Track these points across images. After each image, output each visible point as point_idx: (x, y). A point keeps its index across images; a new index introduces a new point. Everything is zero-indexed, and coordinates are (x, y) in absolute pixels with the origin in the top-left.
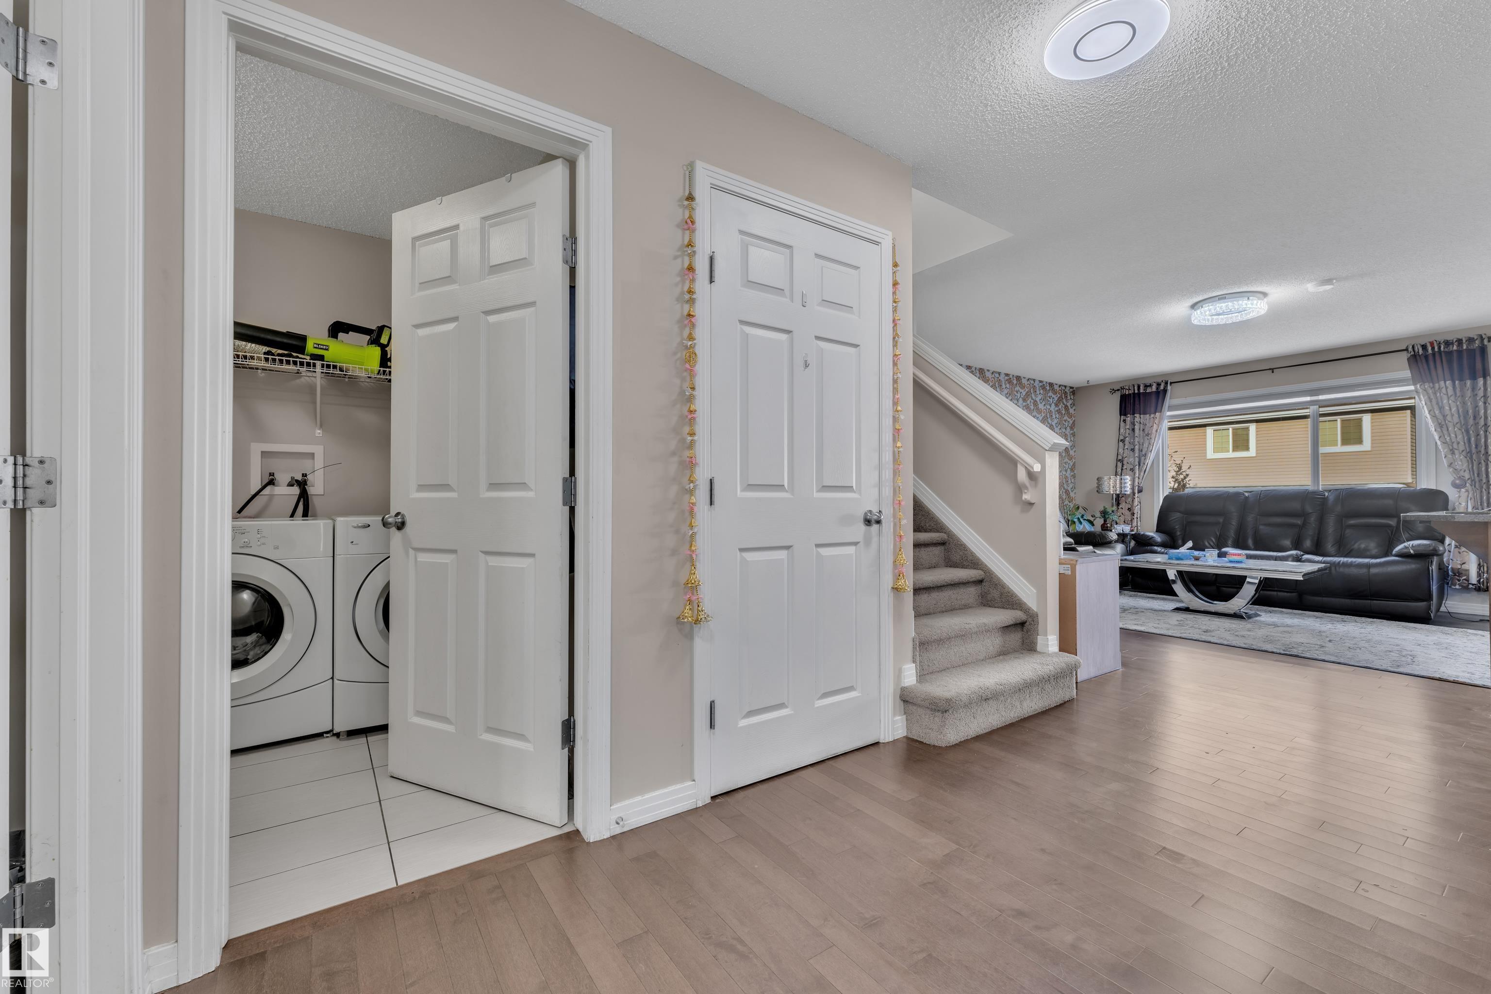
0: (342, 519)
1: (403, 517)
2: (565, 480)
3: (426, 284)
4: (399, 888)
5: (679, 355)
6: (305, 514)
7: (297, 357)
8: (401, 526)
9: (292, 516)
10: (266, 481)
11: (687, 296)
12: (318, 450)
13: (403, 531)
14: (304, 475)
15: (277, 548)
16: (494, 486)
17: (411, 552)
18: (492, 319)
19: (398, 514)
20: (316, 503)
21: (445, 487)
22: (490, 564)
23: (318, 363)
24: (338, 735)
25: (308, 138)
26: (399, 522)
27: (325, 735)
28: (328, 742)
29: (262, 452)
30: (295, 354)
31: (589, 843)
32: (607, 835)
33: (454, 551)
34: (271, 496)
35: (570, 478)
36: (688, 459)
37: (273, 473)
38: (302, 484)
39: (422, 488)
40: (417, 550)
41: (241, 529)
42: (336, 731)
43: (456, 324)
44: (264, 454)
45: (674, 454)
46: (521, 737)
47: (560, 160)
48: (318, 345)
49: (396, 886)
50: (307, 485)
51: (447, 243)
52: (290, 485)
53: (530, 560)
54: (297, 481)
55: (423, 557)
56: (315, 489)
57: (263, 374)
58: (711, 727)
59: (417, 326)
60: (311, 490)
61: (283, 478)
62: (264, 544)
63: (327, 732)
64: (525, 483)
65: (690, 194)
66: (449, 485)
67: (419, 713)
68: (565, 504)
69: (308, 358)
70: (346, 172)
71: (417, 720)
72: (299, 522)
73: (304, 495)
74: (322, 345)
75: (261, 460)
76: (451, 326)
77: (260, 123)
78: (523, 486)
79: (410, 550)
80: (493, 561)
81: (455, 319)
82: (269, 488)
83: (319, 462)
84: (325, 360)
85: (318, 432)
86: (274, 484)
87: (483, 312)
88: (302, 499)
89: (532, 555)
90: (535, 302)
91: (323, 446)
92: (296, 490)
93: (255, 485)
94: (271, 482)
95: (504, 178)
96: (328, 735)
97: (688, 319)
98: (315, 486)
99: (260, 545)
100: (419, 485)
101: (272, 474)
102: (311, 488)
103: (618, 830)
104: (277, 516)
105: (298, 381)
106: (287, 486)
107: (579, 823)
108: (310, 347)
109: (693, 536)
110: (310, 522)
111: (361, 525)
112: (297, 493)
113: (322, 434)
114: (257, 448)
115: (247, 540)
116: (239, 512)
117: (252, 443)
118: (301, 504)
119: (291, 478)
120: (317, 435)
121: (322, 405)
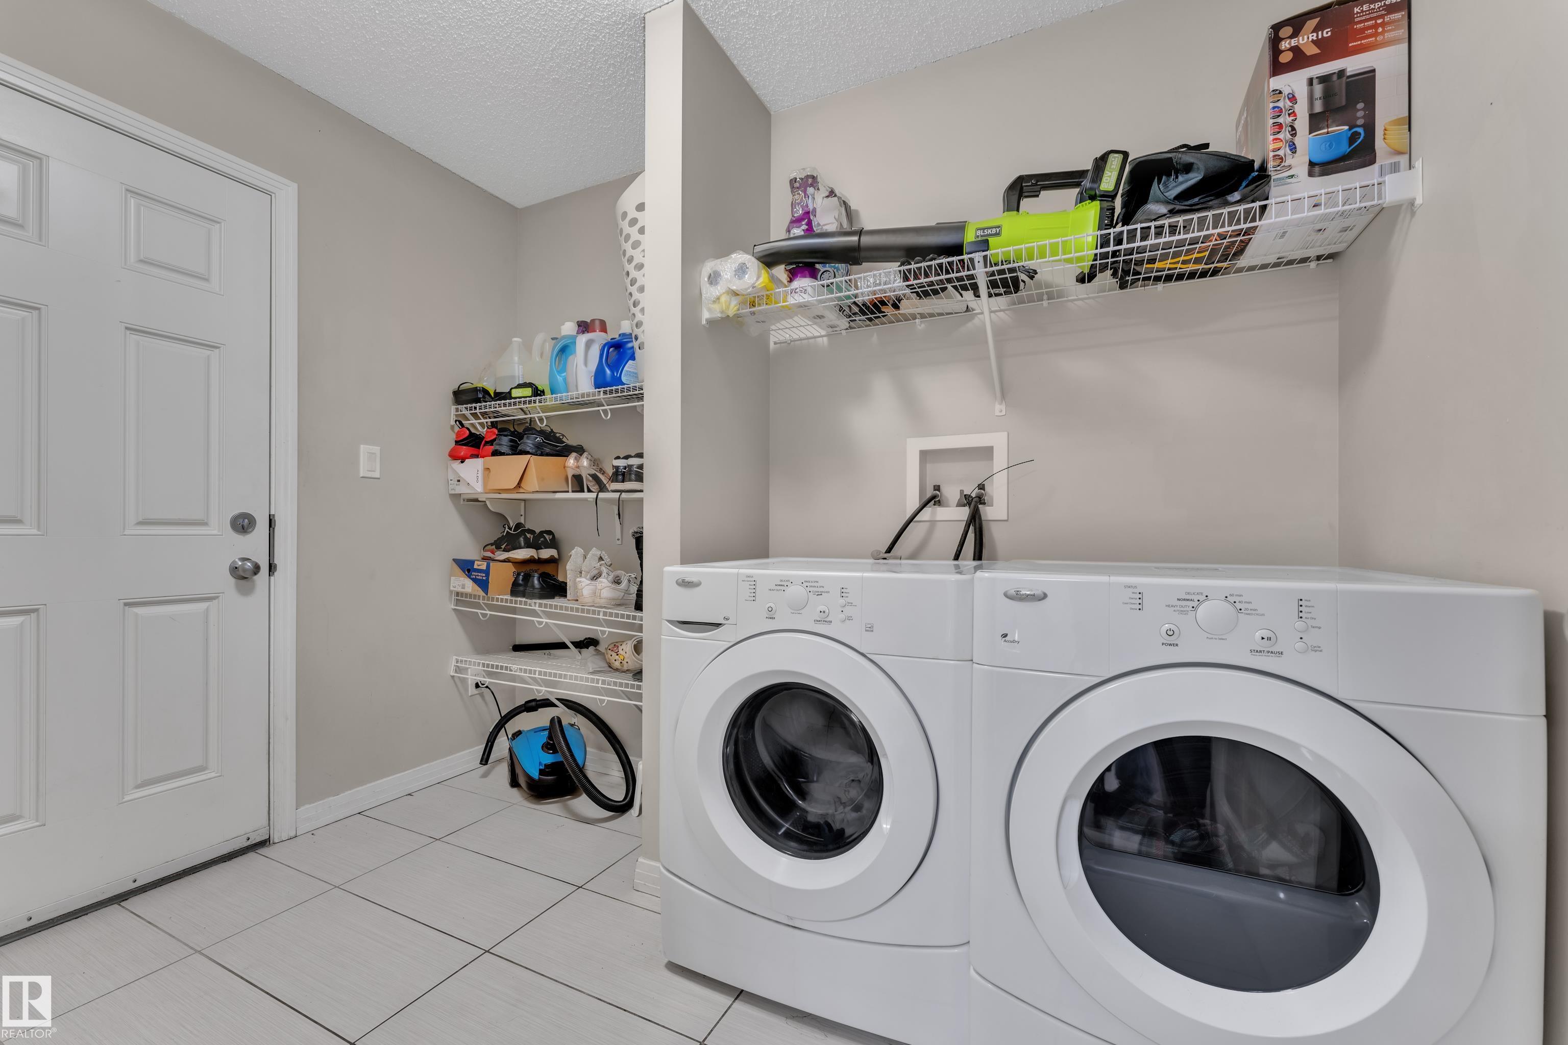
6: (977, 556)
9: (957, 557)
10: (930, 493)
12: (998, 441)
14: (980, 486)
15: (870, 629)
20: (996, 535)
29: (921, 451)
34: (933, 523)
37: (939, 486)
41: (816, 584)
44: (925, 456)
48: (984, 229)
50: (983, 502)
52: (960, 505)
54: (968, 495)
56: (994, 512)
57: (923, 325)
60: (989, 513)
61: (951, 493)
62: (850, 618)
72: (967, 568)
73: (975, 519)
74: (990, 228)
75: (921, 463)
82: (927, 511)
83: (1000, 460)
85: (999, 408)
86: (939, 503)
88: (973, 528)
91: (1006, 433)
92: (964, 513)
93: (912, 506)
94: (933, 499)
98: (996, 504)
99: (844, 621)
101: (937, 488)
102: (988, 508)
104: (940, 556)
105: (970, 325)
106: (957, 506)
111: (1012, 592)
112: (966, 519)
113: (1003, 413)
114: (915, 446)
115: (822, 608)
116: (889, 550)
117: (908, 440)
118: (971, 536)
119: (962, 491)
120: (997, 413)
121: (1000, 357)
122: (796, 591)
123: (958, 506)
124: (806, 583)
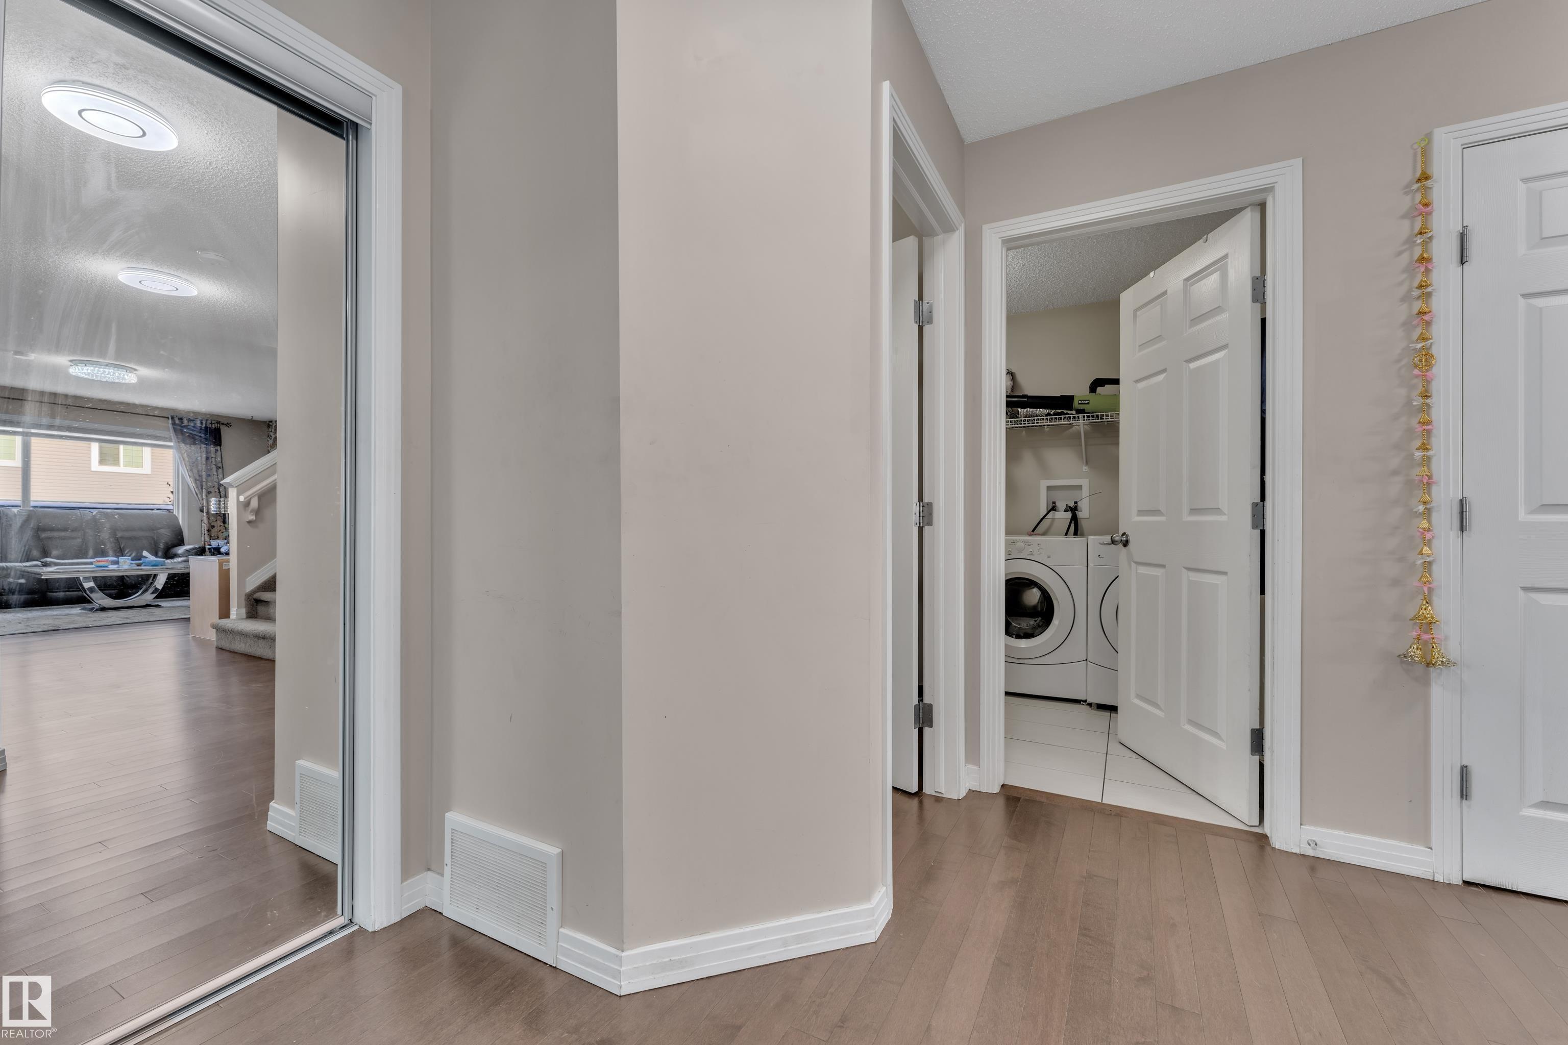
0: (1092, 537)
1: (1127, 536)
2: (1255, 505)
3: (1142, 346)
4: (1102, 804)
5: (1403, 363)
6: (1076, 533)
7: (1067, 414)
8: (1126, 544)
9: (1066, 534)
10: (1050, 507)
11: (1416, 293)
12: (1084, 482)
13: (1127, 548)
14: (1076, 503)
15: (1049, 557)
16: (1194, 511)
17: (1133, 565)
18: (1193, 365)
19: (1124, 534)
20: (1084, 524)
21: (1156, 512)
22: (1191, 579)
23: (1081, 416)
24: (1090, 705)
25: (1067, 253)
26: (1124, 540)
27: (1082, 703)
28: (1083, 708)
29: (1048, 487)
30: (1065, 412)
31: (1274, 849)
32: (1296, 850)
33: (1163, 566)
34: (1053, 519)
35: (1262, 503)
36: (1417, 478)
38: (1073, 509)
39: (1141, 513)
40: (1138, 563)
41: (1028, 542)
42: (1089, 701)
43: (1164, 375)
44: (1049, 488)
45: (1395, 473)
46: (1215, 734)
47: (1249, 209)
48: (1082, 401)
49: (1100, 802)
50: (1077, 510)
51: (1159, 307)
52: (1066, 511)
53: (1224, 578)
54: (1070, 507)
55: (1142, 570)
56: (1082, 514)
58: (1462, 797)
59: (1137, 381)
60: (1080, 515)
61: (1061, 505)
62: (1042, 553)
63: (1083, 701)
64: (1219, 508)
65: (1423, 173)
66: (1159, 510)
67: (1139, 696)
68: (1254, 527)
69: (1074, 412)
70: (1097, 263)
71: (1137, 701)
72: (1071, 539)
73: (1074, 519)
74: (1085, 401)
75: (1047, 493)
76: (1161, 377)
77: (1037, 258)
78: (1217, 511)
79: (1132, 563)
80: (1194, 576)
81: (1164, 371)
82: (1051, 513)
83: (1085, 492)
84: (1086, 411)
85: (1085, 468)
86: (1055, 510)
87: (1185, 361)
88: (1073, 522)
89: (1225, 573)
90: (1228, 344)
91: (1088, 480)
92: (1069, 515)
93: (1043, 511)
94: (1054, 509)
95: (1201, 241)
96: (1083, 703)
97: (1418, 317)
98: (1083, 511)
99: (1039, 554)
100: (1138, 511)
101: (1054, 503)
102: (1080, 513)
103: (1310, 852)
104: (1057, 534)
105: (1071, 430)
107: (1267, 829)
108: (1076, 404)
109: (1428, 565)
110: (1077, 539)
111: (1102, 542)
112: (1070, 517)
113: (1087, 470)
114: (1044, 484)
115: (1031, 550)
116: (1033, 531)
117: (1041, 481)
118: (1072, 525)
119: (1067, 505)
120: (1084, 470)
121: (1086, 445)
122: (1020, 544)
123: (1065, 511)
124: (1023, 541)
